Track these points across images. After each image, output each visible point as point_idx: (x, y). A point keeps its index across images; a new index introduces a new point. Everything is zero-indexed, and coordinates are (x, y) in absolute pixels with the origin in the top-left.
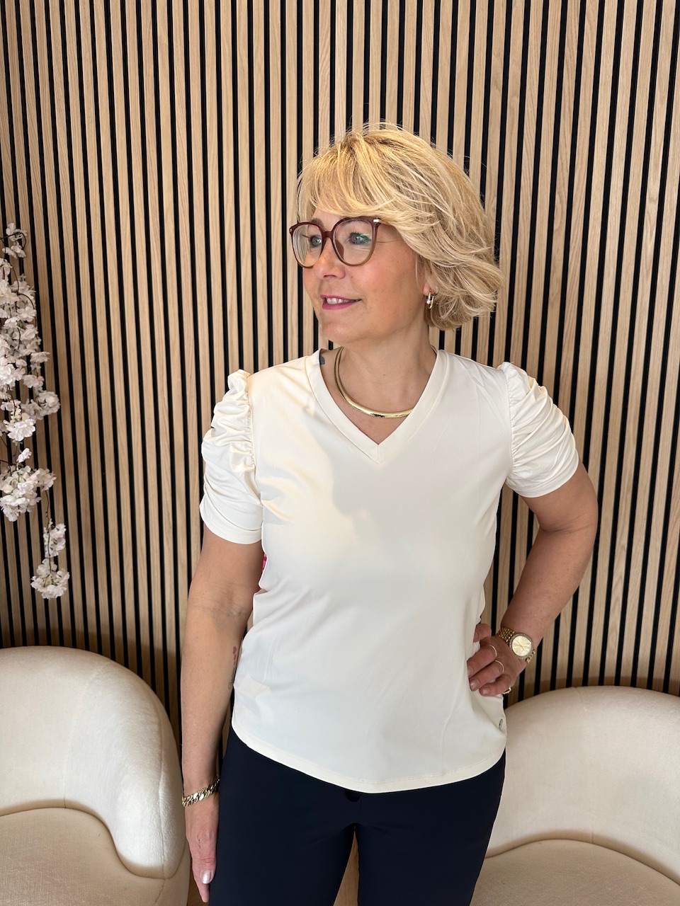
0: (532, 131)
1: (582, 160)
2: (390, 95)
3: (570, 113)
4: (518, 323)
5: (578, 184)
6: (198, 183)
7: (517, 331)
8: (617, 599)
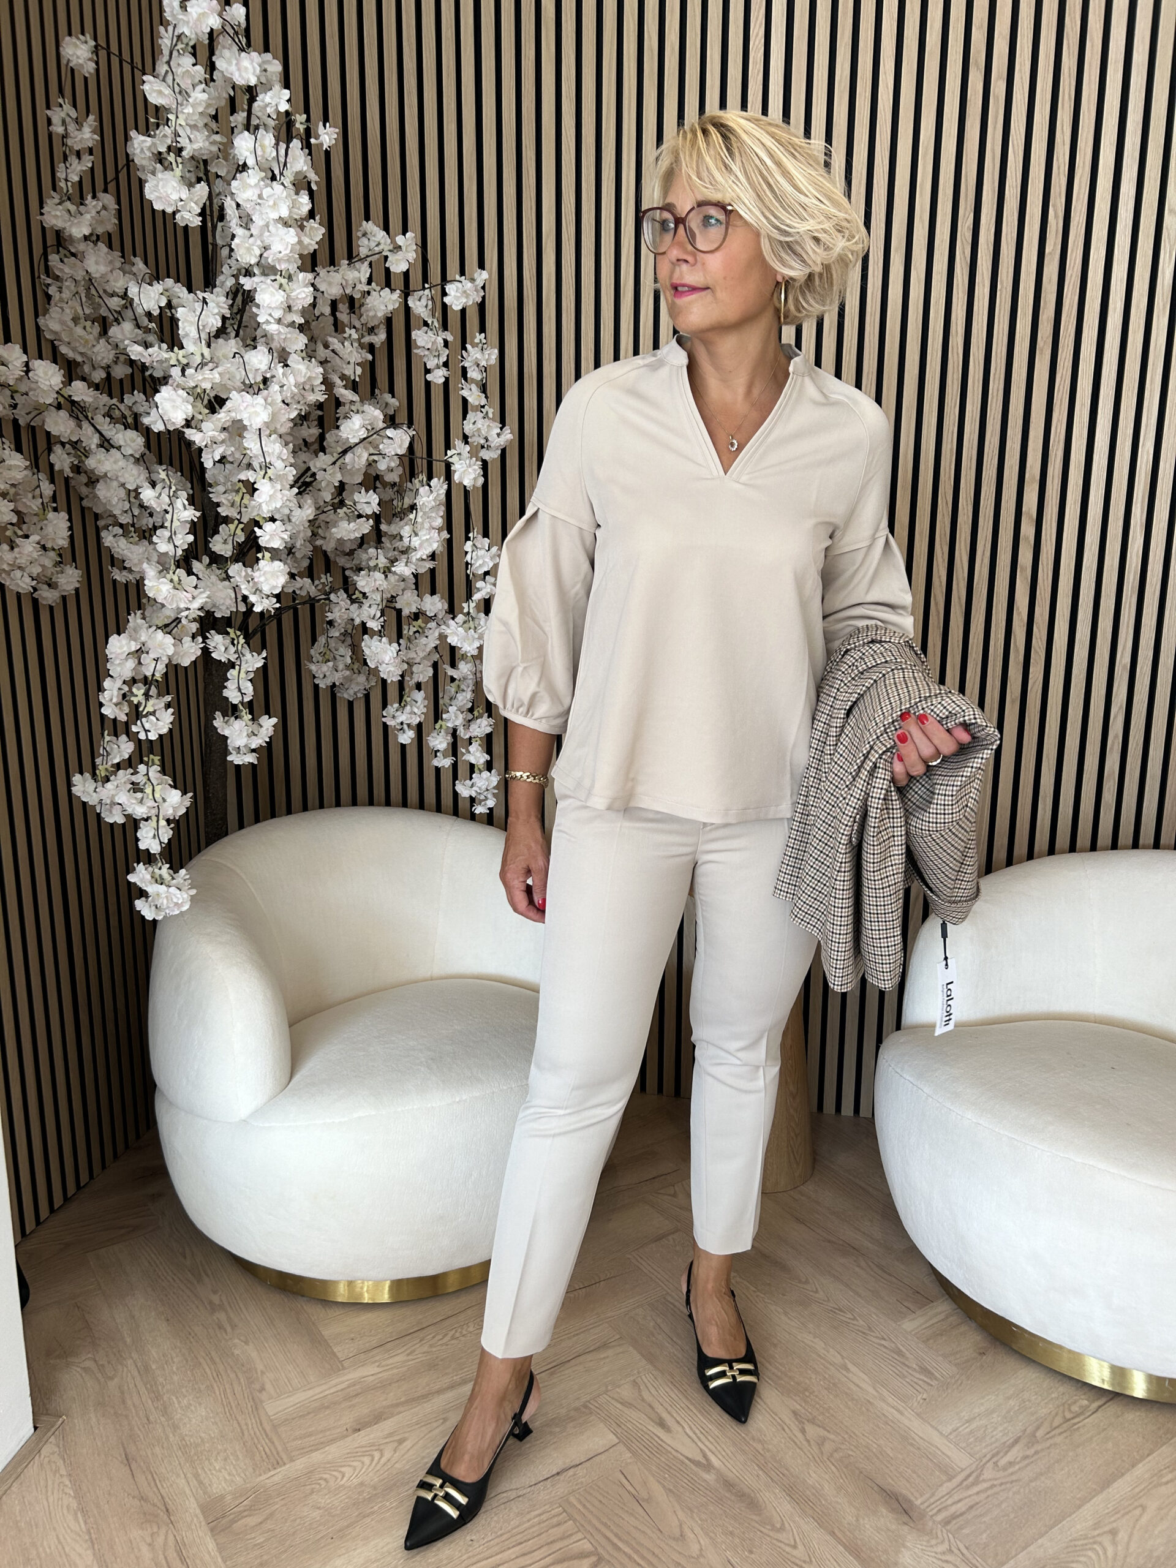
0: (1021, 125)
1: (1084, 163)
2: (840, 82)
3: (1070, 101)
4: (997, 376)
5: (1079, 194)
6: (588, 201)
7: (996, 387)
8: (1116, 736)
